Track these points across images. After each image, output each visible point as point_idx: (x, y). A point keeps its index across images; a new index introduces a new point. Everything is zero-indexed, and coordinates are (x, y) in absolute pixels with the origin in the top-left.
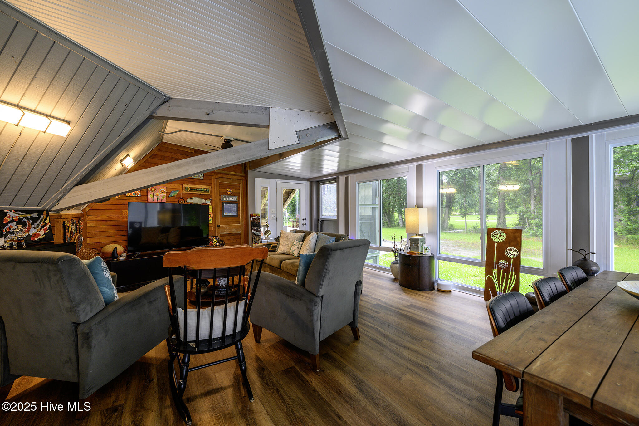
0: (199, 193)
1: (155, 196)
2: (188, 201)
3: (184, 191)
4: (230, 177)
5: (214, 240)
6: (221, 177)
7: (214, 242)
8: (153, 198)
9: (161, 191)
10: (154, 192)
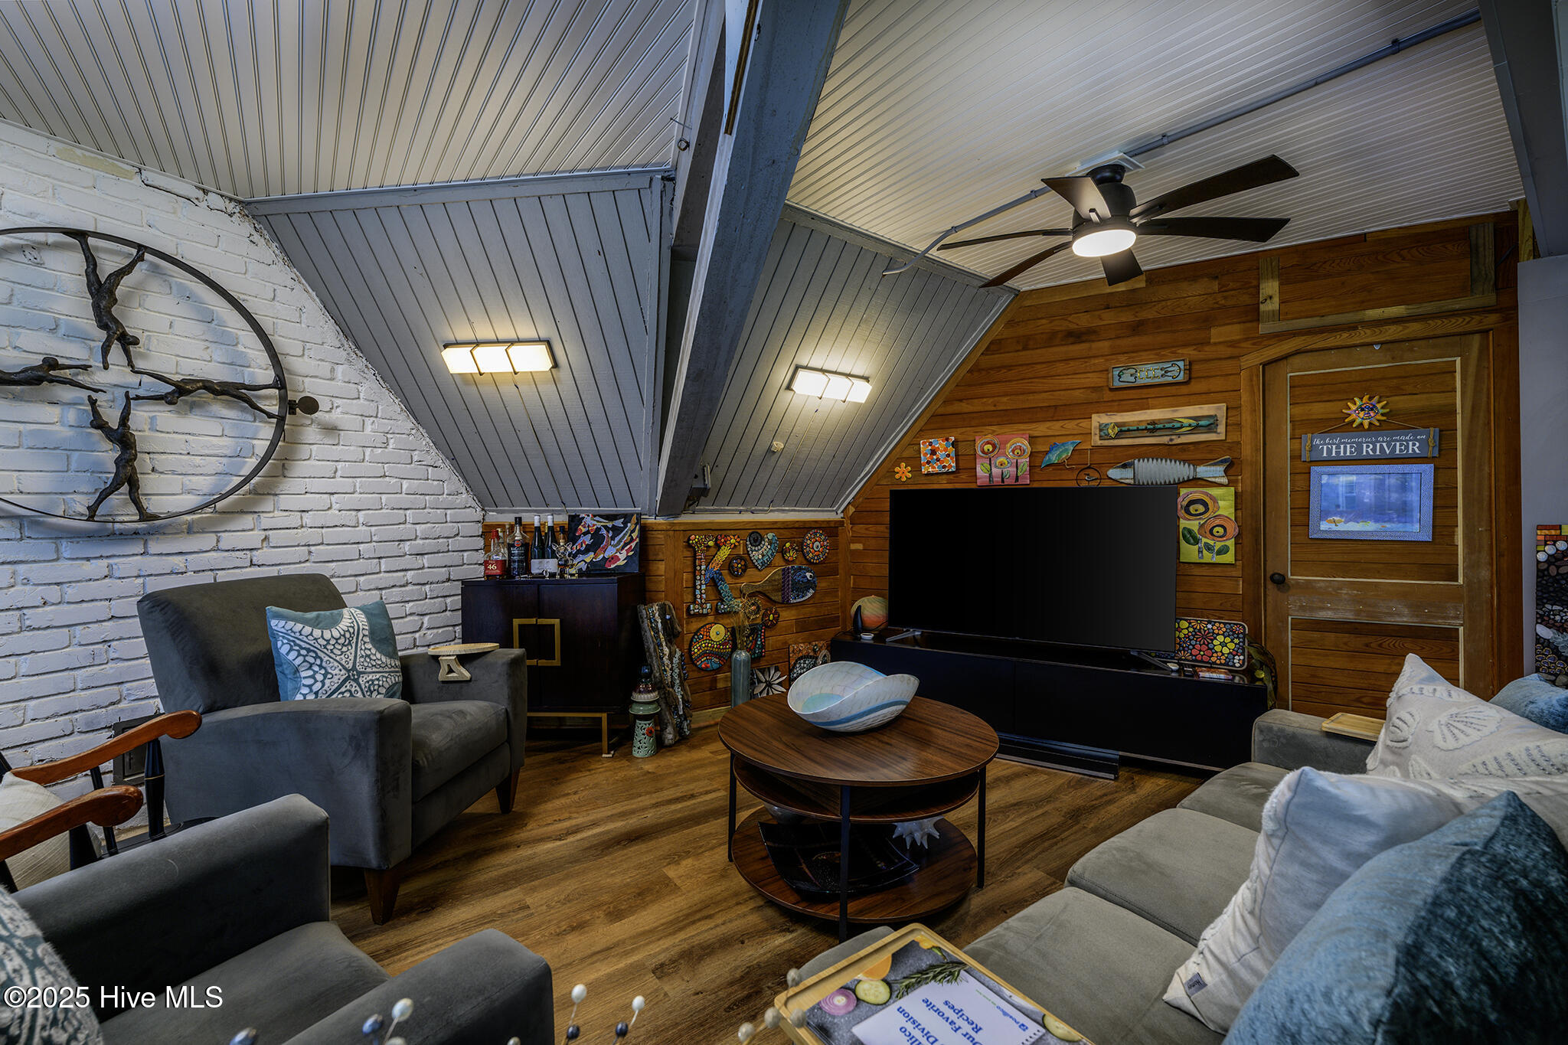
0: (1165, 440)
1: (996, 467)
2: (1114, 473)
3: (1096, 441)
4: (1364, 335)
5: (1221, 638)
6: (1297, 353)
7: (1218, 648)
8: (990, 475)
9: (1013, 451)
10: (992, 455)
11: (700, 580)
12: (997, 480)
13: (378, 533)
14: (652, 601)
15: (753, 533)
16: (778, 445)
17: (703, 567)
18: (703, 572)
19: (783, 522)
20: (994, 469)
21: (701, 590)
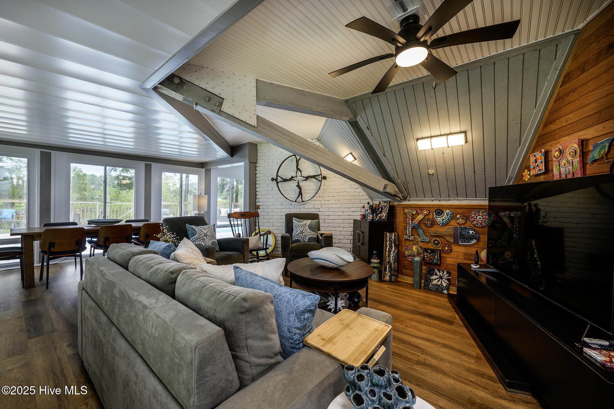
1: (562, 167)
8: (560, 172)
9: (570, 154)
10: (559, 158)
11: (409, 226)
12: (563, 176)
13: (343, 206)
14: (393, 232)
15: (437, 210)
16: (431, 171)
17: (410, 222)
18: (410, 224)
19: (456, 205)
20: (561, 169)
21: (409, 230)
